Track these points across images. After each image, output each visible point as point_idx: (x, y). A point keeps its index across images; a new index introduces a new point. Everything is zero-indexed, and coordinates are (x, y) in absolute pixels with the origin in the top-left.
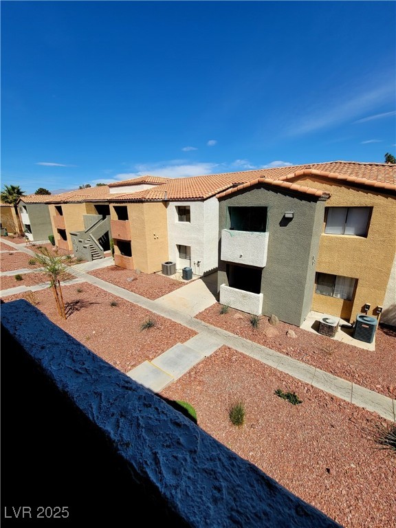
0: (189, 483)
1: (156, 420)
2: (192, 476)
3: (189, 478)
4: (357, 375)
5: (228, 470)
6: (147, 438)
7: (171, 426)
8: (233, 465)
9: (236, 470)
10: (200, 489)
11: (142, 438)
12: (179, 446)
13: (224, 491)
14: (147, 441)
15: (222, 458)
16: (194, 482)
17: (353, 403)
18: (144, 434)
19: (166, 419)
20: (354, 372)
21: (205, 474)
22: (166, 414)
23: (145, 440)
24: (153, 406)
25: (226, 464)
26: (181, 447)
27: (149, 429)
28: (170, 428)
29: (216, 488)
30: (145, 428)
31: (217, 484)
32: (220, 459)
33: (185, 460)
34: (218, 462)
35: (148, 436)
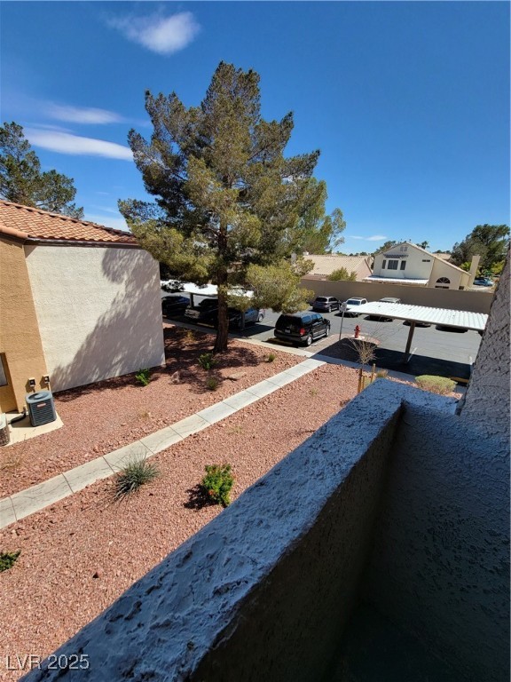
0: (252, 549)
1: (169, 590)
2: (247, 545)
3: (248, 549)
4: (62, 462)
5: (247, 511)
6: (190, 608)
7: (186, 567)
8: (244, 505)
9: (248, 504)
10: (258, 539)
11: (188, 617)
12: (215, 558)
13: (263, 517)
14: (195, 607)
15: (235, 514)
16: (253, 543)
17: (75, 491)
18: (183, 614)
19: (174, 574)
20: (57, 462)
21: (247, 532)
22: (166, 574)
23: (193, 611)
24: (141, 600)
25: (242, 511)
26: (216, 556)
27: (179, 604)
28: (189, 568)
29: (259, 524)
30: (176, 612)
31: (257, 521)
32: (237, 516)
33: (232, 549)
34: (239, 518)
35: (188, 606)
